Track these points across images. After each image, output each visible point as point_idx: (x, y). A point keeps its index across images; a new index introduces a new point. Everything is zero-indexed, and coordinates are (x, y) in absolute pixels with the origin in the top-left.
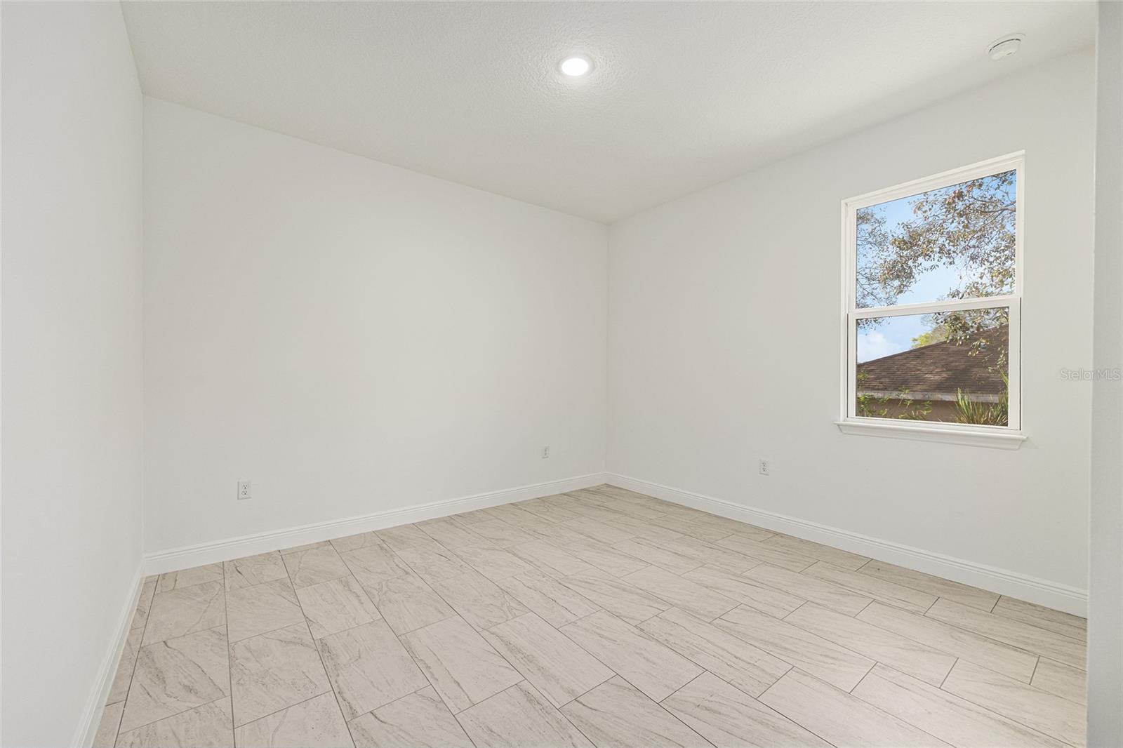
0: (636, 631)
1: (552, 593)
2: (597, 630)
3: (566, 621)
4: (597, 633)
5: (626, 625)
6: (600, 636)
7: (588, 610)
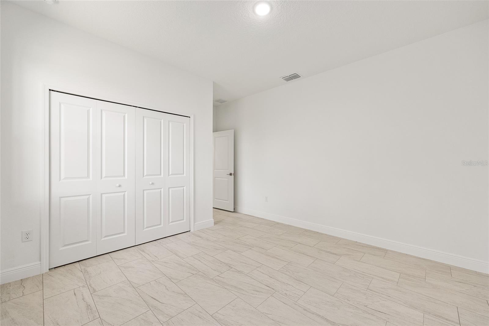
0: (232, 266)
1: (274, 281)
2: (247, 265)
3: (261, 268)
4: (247, 264)
5: (236, 268)
6: (246, 263)
7: (253, 273)
